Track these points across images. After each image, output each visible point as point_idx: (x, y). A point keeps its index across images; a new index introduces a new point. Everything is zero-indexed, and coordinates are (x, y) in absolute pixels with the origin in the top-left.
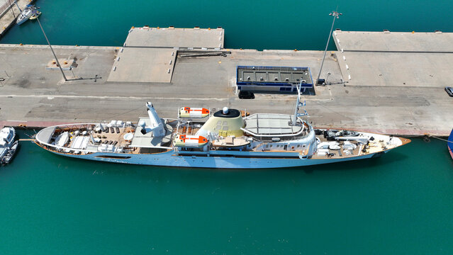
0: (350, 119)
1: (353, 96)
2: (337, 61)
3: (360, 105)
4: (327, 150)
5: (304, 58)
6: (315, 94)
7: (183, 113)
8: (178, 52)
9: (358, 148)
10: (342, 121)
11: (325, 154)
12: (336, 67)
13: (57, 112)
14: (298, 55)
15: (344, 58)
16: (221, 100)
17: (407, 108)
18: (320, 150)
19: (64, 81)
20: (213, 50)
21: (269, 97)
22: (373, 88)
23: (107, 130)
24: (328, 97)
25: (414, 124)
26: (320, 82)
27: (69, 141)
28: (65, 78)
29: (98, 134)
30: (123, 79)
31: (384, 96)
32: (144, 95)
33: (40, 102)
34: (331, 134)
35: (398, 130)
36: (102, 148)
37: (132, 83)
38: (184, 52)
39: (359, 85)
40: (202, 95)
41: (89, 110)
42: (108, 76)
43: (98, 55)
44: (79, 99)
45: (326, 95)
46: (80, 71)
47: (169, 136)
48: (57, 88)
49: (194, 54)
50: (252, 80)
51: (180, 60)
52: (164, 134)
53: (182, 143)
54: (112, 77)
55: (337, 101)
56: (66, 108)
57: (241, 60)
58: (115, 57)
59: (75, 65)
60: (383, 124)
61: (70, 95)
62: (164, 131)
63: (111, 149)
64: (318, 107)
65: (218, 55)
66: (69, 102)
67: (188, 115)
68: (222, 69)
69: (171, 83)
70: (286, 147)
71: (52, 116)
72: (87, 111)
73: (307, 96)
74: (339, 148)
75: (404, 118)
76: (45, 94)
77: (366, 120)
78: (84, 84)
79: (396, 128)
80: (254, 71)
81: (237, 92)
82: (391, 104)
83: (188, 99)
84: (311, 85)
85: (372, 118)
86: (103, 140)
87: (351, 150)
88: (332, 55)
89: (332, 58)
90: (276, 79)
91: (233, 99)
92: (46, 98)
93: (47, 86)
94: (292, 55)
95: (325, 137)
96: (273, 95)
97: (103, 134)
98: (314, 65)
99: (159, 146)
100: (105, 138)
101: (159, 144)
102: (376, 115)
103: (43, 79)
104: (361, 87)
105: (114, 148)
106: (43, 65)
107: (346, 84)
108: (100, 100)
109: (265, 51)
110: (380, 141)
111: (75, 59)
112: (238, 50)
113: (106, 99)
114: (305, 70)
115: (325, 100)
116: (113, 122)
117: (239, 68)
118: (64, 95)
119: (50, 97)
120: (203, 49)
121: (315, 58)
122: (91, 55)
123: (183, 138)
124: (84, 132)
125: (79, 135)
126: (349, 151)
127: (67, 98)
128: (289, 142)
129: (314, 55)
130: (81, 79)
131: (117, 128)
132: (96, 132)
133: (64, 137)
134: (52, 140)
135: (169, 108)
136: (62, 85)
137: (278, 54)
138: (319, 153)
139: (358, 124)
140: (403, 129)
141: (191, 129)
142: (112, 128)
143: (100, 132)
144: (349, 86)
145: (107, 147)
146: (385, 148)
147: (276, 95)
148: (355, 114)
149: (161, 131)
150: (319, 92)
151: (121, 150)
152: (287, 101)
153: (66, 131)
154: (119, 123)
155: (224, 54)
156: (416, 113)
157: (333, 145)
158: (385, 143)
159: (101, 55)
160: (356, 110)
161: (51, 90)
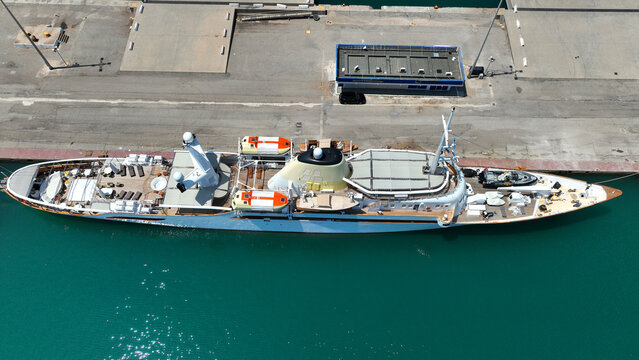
0: (523, 143)
1: (528, 99)
2: (505, 29)
3: (539, 116)
4: (483, 207)
5: (449, 23)
6: (465, 95)
7: (247, 147)
8: (236, 11)
9: (533, 203)
10: (509, 147)
11: (478, 213)
12: (503, 42)
13: (41, 130)
14: (440, 16)
15: (518, 24)
16: (311, 105)
17: (616, 120)
18: (471, 207)
19: (48, 69)
20: (296, 8)
21: (390, 101)
22: (564, 83)
23: (123, 171)
24: (487, 101)
25: (626, 152)
26: (477, 72)
27: (64, 187)
28: (48, 65)
29: (108, 179)
30: (146, 67)
31: (580, 97)
32: (183, 97)
33: (11, 111)
34: (490, 178)
35: (599, 163)
36: (115, 206)
37: (163, 74)
38: (247, 11)
39: (538, 77)
40: (278, 97)
41: (93, 127)
42: (121, 60)
43: (102, 18)
44: (75, 106)
45: (483, 95)
46: (73, 51)
47: (225, 186)
48: (37, 84)
49: (265, 16)
50: (362, 72)
51: (242, 27)
52: (216, 183)
53: (247, 206)
54: (128, 62)
55: (501, 109)
56: (55, 121)
57: (343, 27)
58: (132, 22)
59: (63, 38)
60: (574, 151)
61: (61, 97)
62: (216, 177)
63: (131, 208)
64: (470, 120)
65: (305, 17)
66: (59, 112)
67: (254, 150)
68: (311, 44)
69: (227, 74)
70: (416, 207)
71: (33, 138)
72: (91, 128)
73: (452, 98)
74: (503, 202)
75: (610, 139)
76: (17, 95)
77: (547, 143)
78: (82, 75)
79: (595, 160)
80: (366, 54)
81: (337, 91)
82: (592, 114)
83: (255, 104)
84: (460, 83)
85: (558, 141)
86: (118, 191)
87: (522, 208)
88: (498, 17)
89: (497, 22)
90: (403, 71)
91: (329, 104)
92: (20, 104)
93: (18, 80)
94: (431, 16)
95: (481, 182)
96: (396, 97)
97: (118, 179)
98: (467, 37)
99: (208, 205)
100: (121, 186)
101: (209, 202)
102: (564, 134)
103: (11, 65)
104: (542, 80)
105: (136, 205)
106: (9, 37)
107: (519, 75)
108: (110, 106)
109: (385, 8)
110: (570, 191)
111: (64, 26)
112: (339, 8)
113: (120, 106)
114: (452, 51)
115: (481, 107)
116: (133, 157)
117: (340, 48)
118: (50, 97)
119: (27, 102)
120: (280, 7)
121: (468, 22)
122: (91, 16)
123: (248, 197)
124: (87, 172)
125: (79, 176)
126: (518, 208)
127: (54, 104)
128: (422, 201)
129: (467, 17)
130: (77, 65)
131: (140, 168)
132: (105, 176)
133: (54, 182)
134: (36, 188)
135: (224, 122)
136: (47, 78)
137: (406, 15)
138: (469, 213)
139: (534, 153)
140: (607, 160)
141: (260, 170)
142: (131, 168)
143: (112, 175)
144: (524, 79)
145: (125, 204)
146: (578, 204)
147: (402, 98)
148: (532, 134)
149: (212, 180)
150: (473, 91)
151: (147, 210)
152: (420, 108)
153: (57, 170)
154: (143, 158)
155: (315, 16)
156: (631, 131)
157: (494, 197)
158: (577, 194)
159: (107, 17)
160: (532, 124)
161: (26, 87)
